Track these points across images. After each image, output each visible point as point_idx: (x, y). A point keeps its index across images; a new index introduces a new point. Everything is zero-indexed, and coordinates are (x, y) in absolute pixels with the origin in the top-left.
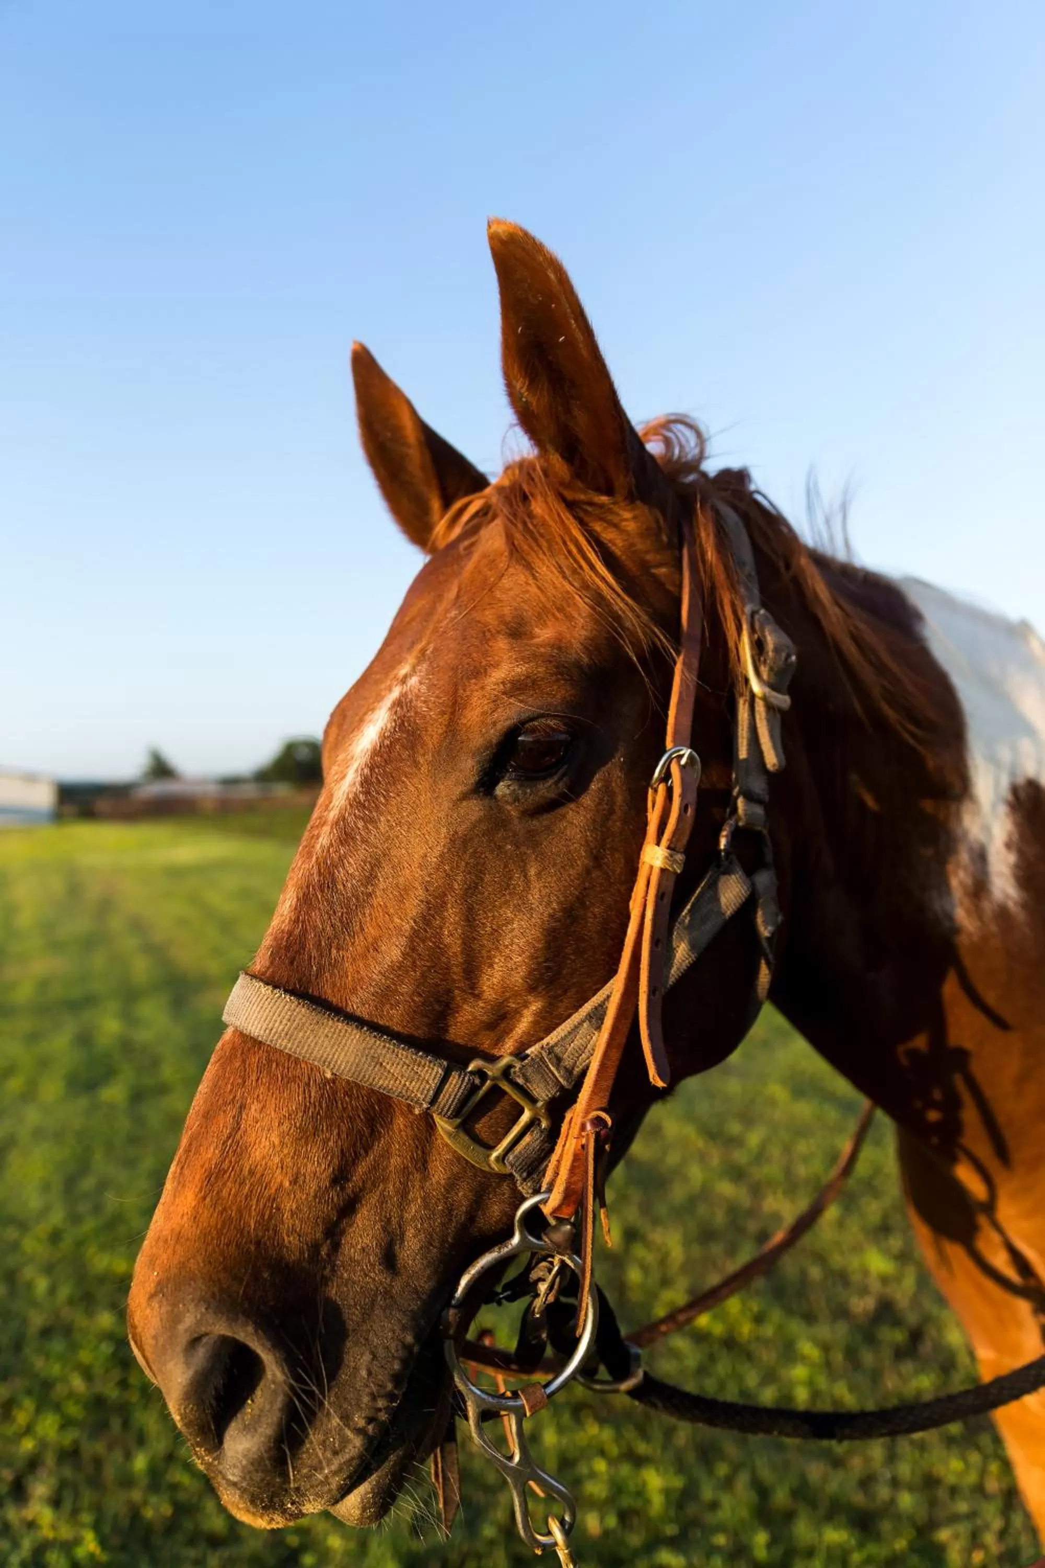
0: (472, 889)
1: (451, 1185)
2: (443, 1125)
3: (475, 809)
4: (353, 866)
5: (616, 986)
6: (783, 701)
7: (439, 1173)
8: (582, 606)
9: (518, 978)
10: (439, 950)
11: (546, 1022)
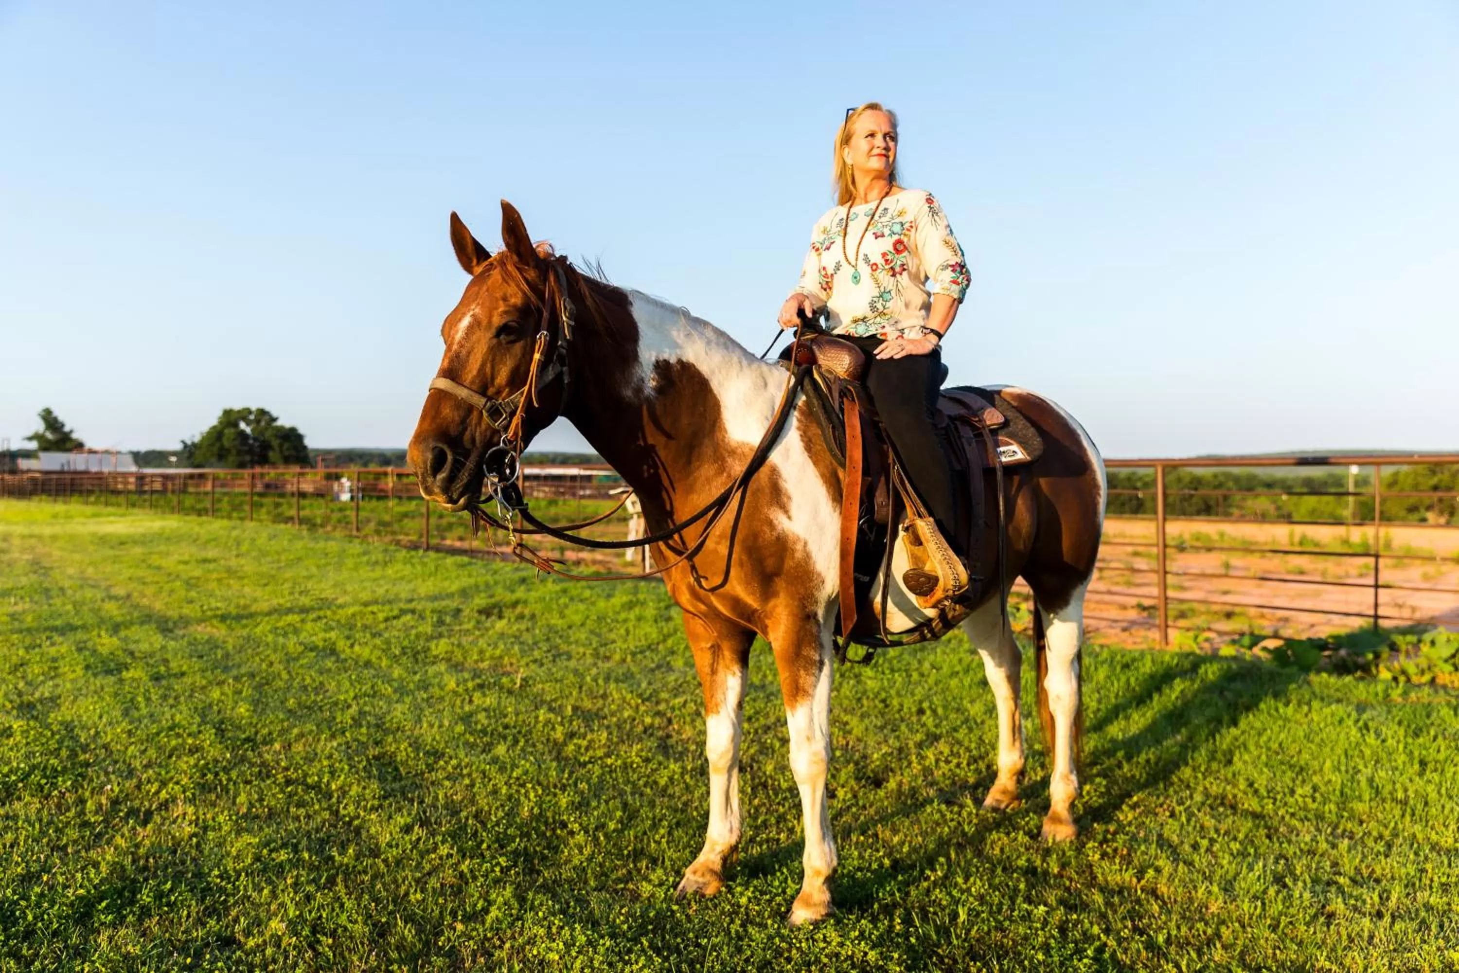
0: (493, 360)
1: (486, 430)
2: (485, 413)
3: (495, 341)
4: (464, 352)
5: (526, 388)
6: (573, 323)
7: (483, 426)
8: (520, 294)
9: (504, 383)
10: (485, 374)
11: (511, 393)
